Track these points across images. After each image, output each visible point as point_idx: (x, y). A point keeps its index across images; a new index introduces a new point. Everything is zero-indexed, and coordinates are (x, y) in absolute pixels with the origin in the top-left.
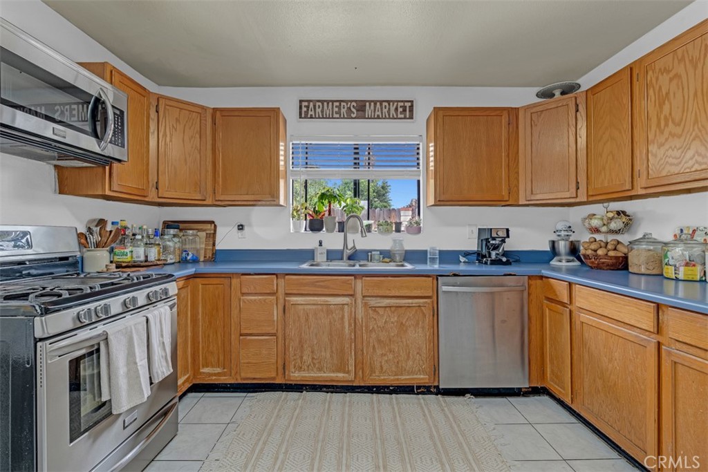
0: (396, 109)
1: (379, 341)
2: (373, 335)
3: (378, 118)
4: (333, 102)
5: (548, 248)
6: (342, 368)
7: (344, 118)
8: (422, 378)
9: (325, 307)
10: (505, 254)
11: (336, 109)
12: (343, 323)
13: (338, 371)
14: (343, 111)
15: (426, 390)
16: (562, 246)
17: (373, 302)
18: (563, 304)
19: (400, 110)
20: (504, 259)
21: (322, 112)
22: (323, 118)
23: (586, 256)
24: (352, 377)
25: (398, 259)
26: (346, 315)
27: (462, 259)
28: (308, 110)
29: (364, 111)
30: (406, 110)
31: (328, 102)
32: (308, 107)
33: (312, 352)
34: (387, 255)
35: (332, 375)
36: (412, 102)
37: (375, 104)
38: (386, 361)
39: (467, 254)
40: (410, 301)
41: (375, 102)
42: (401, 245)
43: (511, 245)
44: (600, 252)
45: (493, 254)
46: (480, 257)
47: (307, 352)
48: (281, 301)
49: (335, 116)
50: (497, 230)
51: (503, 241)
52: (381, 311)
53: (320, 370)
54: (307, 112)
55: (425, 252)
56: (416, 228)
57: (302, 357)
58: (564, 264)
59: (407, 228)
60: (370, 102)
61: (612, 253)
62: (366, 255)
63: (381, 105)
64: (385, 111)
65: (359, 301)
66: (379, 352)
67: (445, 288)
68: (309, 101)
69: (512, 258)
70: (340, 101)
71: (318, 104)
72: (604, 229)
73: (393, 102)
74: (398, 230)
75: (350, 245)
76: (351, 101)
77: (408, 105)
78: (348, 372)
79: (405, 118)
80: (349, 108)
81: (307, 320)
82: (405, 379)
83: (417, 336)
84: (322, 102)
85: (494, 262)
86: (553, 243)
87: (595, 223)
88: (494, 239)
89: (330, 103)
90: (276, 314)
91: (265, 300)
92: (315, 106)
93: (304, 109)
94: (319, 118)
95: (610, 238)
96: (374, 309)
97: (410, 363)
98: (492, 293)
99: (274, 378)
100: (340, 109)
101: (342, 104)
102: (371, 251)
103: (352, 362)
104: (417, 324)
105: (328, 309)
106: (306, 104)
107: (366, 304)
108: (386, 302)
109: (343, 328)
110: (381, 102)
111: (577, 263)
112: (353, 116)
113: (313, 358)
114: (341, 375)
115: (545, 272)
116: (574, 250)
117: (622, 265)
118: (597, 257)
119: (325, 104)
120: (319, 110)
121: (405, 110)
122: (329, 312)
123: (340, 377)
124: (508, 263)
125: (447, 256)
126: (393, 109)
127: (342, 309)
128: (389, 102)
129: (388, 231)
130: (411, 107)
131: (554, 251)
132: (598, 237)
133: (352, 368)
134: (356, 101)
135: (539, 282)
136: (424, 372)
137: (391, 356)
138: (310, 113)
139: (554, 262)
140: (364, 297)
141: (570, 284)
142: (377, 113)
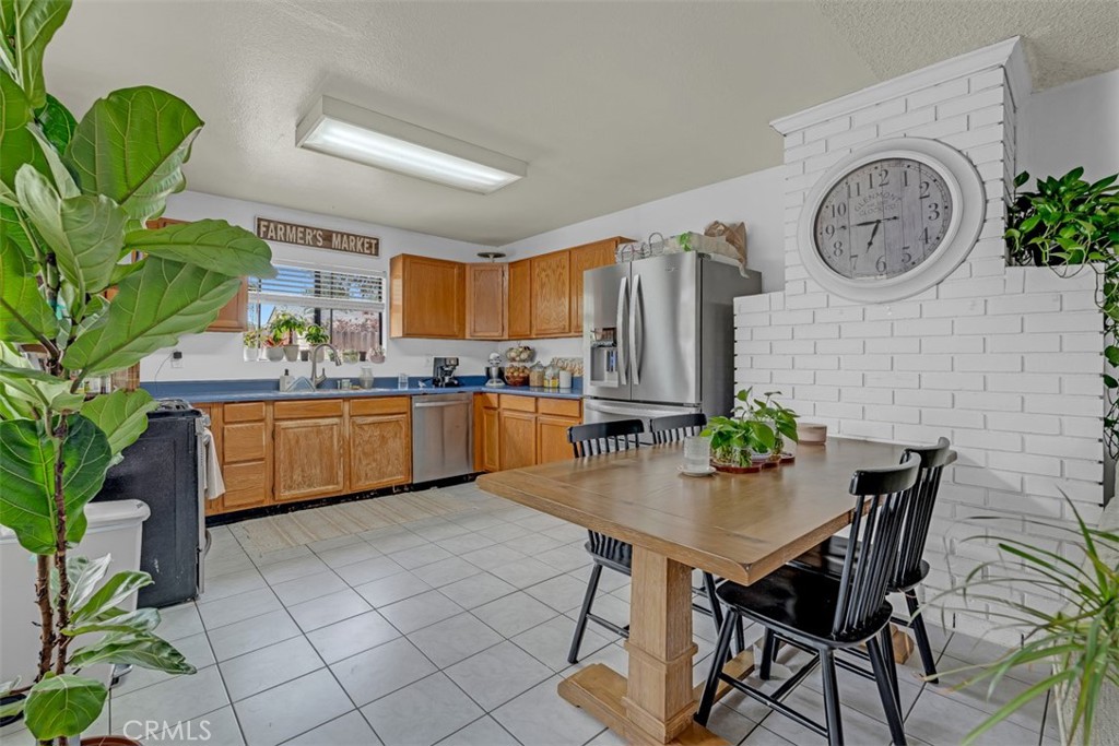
0: (363, 244)
1: (364, 453)
2: (360, 449)
3: (345, 250)
4: (297, 226)
5: (484, 374)
6: (331, 480)
7: (309, 245)
8: (400, 479)
9: (315, 429)
10: (455, 378)
11: (300, 235)
12: (332, 441)
13: (328, 484)
14: (309, 238)
15: (401, 489)
16: (494, 372)
17: (359, 420)
18: (494, 409)
19: (366, 245)
20: (456, 382)
21: (285, 234)
22: (285, 241)
23: (508, 378)
24: (340, 487)
25: (366, 385)
26: (335, 433)
27: (421, 384)
28: (268, 230)
29: (331, 241)
30: (373, 247)
31: (291, 226)
32: (268, 227)
33: (303, 471)
34: (356, 382)
35: (323, 488)
36: (377, 240)
37: (342, 236)
38: (371, 470)
39: (424, 380)
40: (390, 417)
41: (342, 234)
42: (370, 373)
43: (459, 372)
44: (515, 374)
45: (447, 379)
46: (435, 382)
47: (298, 472)
48: (270, 427)
49: (299, 241)
50: (451, 359)
51: (454, 368)
52: (366, 428)
53: (309, 486)
54: (266, 233)
55: (397, 379)
56: (379, 358)
57: (291, 477)
58: (495, 384)
59: (372, 358)
60: (337, 233)
61: (521, 375)
62: (335, 383)
63: (348, 238)
64: (352, 244)
65: (347, 421)
66: (364, 463)
67: (418, 405)
68: (269, 221)
69: (461, 382)
70: (305, 227)
71: (279, 226)
72: (518, 359)
73: (361, 237)
74: (363, 359)
75: (319, 374)
76: (317, 229)
77: (374, 242)
78: (337, 483)
79: (371, 254)
80: (315, 236)
81: (297, 442)
82: (385, 482)
83: (396, 445)
84: (285, 224)
85: (448, 385)
86: (488, 369)
87: (513, 354)
88: (447, 366)
89: (294, 228)
90: (265, 439)
91: (252, 427)
92: (276, 228)
93: (263, 229)
94: (281, 241)
95: (522, 364)
96: (361, 426)
97: (390, 467)
98: (442, 407)
99: (262, 502)
100: (305, 235)
101: (308, 231)
102: (340, 379)
103: (341, 473)
104: (396, 434)
105: (318, 430)
106: (266, 223)
107: (354, 422)
108: (370, 419)
109: (332, 445)
110: (348, 235)
111: (503, 384)
112: (320, 244)
113: (303, 477)
114: (330, 487)
115: (484, 389)
116: (501, 374)
117: (525, 382)
118: (513, 377)
119: (288, 227)
120: (280, 233)
121: (371, 247)
122: (319, 432)
123: (330, 489)
124: (458, 386)
125: (413, 382)
126: (359, 244)
127: (332, 429)
128: (356, 236)
129: (354, 360)
130: (377, 244)
131: (489, 376)
132: (515, 364)
133: (341, 479)
134: (322, 230)
135: (480, 397)
136: (401, 473)
137: (374, 465)
138: (270, 234)
139: (488, 384)
140: (351, 416)
141: (499, 395)
142: (344, 245)
